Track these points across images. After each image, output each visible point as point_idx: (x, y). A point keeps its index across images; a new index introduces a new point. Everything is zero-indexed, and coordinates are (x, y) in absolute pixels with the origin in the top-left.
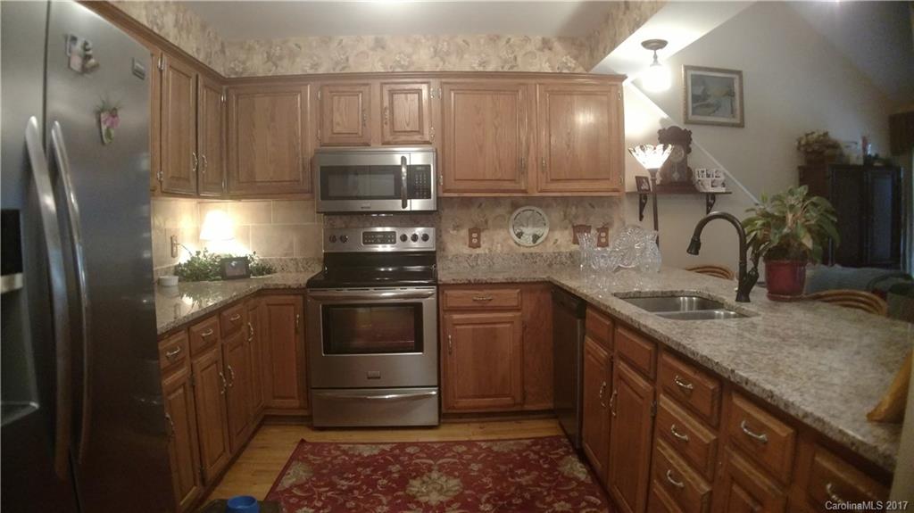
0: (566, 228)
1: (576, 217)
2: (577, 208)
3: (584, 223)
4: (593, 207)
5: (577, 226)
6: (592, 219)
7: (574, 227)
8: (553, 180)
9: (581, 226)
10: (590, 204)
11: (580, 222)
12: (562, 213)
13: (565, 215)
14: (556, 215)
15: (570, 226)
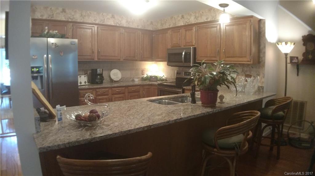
0: (243, 75)
1: (246, 71)
2: (247, 68)
3: (249, 74)
4: (253, 68)
5: (247, 75)
6: (252, 72)
7: (245, 75)
8: (228, 57)
9: (249, 75)
10: (252, 67)
11: (248, 73)
12: (242, 69)
13: (243, 70)
14: (239, 70)
15: (244, 74)
